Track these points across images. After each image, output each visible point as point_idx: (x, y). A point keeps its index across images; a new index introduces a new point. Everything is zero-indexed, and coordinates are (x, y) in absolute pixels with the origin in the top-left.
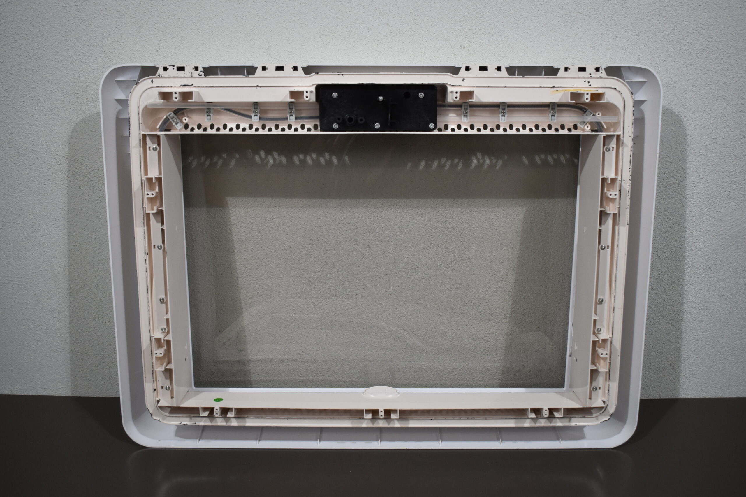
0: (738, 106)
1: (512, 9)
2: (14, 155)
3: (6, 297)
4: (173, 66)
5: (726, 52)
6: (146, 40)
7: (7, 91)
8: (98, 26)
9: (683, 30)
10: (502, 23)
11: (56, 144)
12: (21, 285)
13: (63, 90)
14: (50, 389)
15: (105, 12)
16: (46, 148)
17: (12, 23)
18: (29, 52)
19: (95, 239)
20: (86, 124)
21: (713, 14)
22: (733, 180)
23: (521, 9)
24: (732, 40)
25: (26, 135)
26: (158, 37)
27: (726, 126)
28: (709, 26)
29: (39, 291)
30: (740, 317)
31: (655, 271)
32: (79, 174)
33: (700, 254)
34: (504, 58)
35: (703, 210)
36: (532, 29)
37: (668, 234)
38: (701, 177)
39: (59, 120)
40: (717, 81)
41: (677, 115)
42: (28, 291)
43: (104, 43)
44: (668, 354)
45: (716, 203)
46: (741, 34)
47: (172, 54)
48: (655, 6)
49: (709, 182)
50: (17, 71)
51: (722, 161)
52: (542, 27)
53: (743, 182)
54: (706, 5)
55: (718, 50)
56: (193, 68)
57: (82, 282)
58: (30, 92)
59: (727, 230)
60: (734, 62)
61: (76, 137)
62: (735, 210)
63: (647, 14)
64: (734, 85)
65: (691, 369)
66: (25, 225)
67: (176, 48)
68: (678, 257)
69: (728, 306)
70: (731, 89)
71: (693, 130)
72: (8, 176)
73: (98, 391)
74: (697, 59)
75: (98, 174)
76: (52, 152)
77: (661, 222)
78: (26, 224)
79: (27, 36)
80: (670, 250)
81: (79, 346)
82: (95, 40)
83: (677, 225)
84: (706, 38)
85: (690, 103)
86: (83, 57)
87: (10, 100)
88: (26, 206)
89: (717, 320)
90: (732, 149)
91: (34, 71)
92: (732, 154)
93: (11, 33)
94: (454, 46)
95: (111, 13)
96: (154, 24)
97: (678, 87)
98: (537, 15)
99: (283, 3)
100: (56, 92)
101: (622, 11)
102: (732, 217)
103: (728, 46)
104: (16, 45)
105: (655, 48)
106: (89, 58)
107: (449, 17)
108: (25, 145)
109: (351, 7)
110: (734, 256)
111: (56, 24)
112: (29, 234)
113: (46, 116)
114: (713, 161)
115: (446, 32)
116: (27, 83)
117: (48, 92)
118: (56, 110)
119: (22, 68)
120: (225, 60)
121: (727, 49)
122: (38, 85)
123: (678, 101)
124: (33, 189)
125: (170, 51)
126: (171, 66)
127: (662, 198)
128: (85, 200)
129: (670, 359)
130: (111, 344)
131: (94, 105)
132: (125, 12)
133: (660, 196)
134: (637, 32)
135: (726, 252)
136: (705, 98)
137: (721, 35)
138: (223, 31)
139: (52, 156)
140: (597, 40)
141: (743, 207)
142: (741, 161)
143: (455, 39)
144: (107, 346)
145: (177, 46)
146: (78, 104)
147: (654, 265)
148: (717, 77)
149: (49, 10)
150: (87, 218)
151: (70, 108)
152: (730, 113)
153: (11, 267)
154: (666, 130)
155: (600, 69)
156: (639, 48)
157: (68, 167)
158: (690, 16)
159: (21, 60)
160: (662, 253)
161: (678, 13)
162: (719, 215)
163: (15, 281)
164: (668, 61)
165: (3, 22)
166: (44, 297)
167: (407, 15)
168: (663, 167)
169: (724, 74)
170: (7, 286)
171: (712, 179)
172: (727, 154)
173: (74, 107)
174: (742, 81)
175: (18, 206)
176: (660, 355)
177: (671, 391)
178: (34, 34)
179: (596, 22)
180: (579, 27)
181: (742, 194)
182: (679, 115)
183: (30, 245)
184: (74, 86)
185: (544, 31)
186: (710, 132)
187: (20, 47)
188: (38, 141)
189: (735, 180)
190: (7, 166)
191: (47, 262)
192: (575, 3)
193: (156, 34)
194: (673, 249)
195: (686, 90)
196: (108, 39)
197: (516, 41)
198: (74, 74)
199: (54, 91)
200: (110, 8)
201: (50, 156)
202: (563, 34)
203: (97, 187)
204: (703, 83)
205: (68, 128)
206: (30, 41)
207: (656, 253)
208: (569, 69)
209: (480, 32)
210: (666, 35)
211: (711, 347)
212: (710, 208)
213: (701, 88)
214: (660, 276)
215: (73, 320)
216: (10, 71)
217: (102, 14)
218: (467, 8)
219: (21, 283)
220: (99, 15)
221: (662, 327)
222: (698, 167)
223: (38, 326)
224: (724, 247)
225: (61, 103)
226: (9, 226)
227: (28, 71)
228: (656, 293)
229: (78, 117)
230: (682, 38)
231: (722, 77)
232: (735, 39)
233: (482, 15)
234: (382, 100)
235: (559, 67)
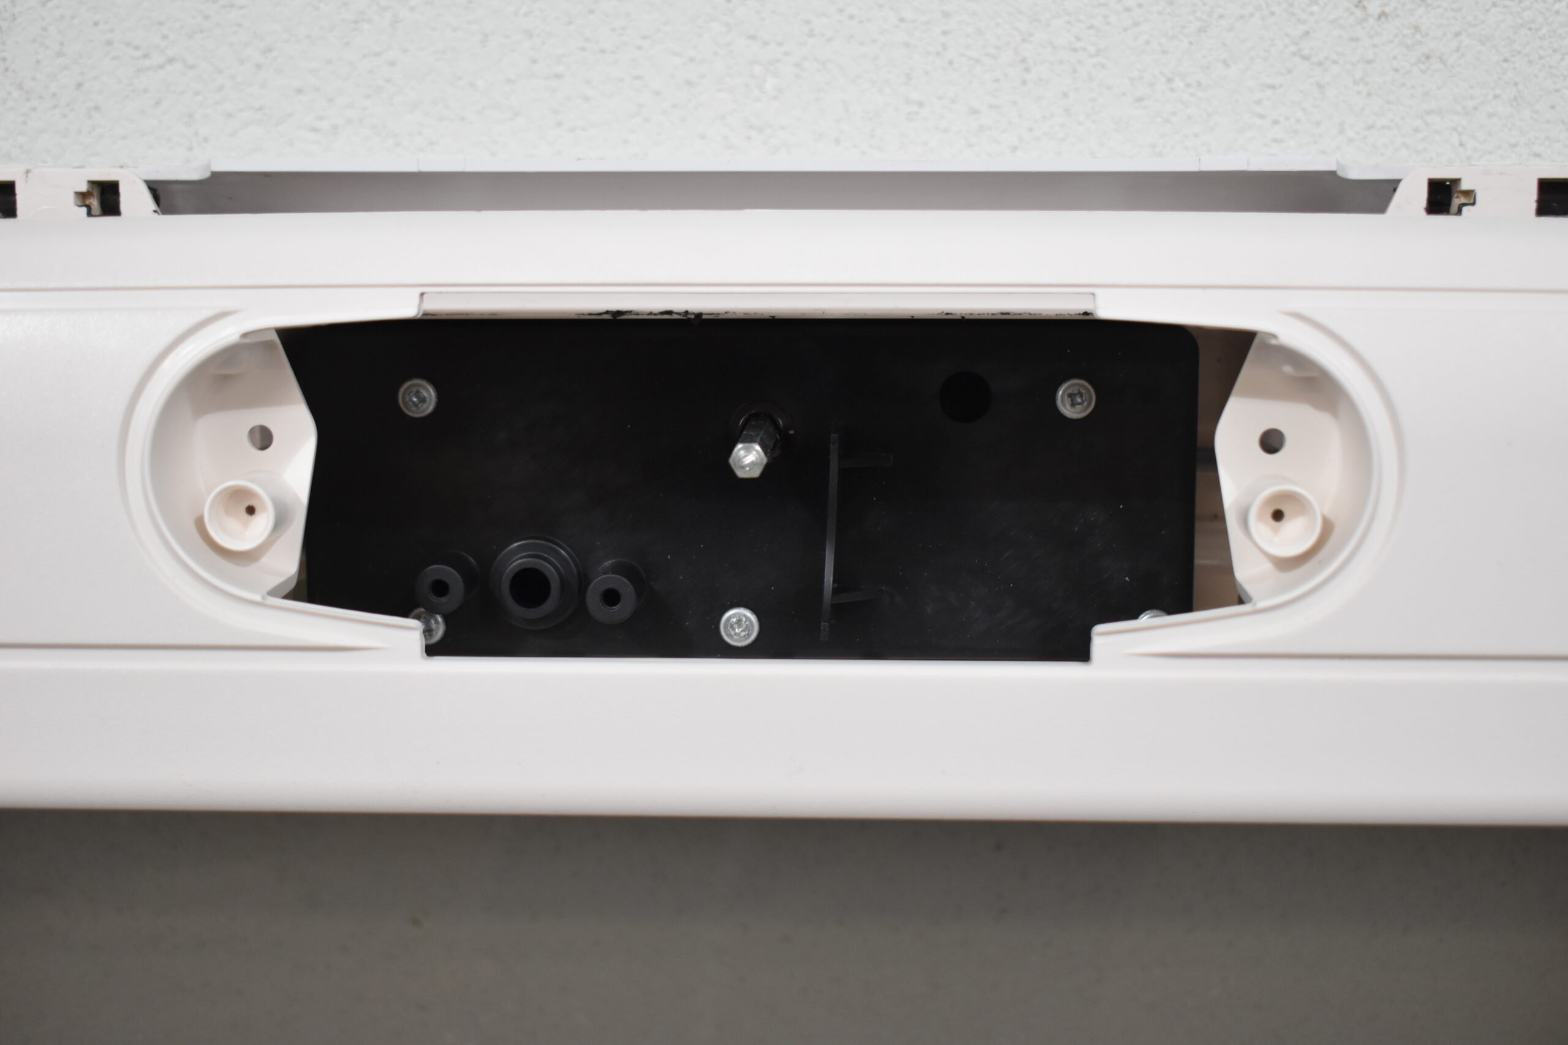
234: (756, 473)
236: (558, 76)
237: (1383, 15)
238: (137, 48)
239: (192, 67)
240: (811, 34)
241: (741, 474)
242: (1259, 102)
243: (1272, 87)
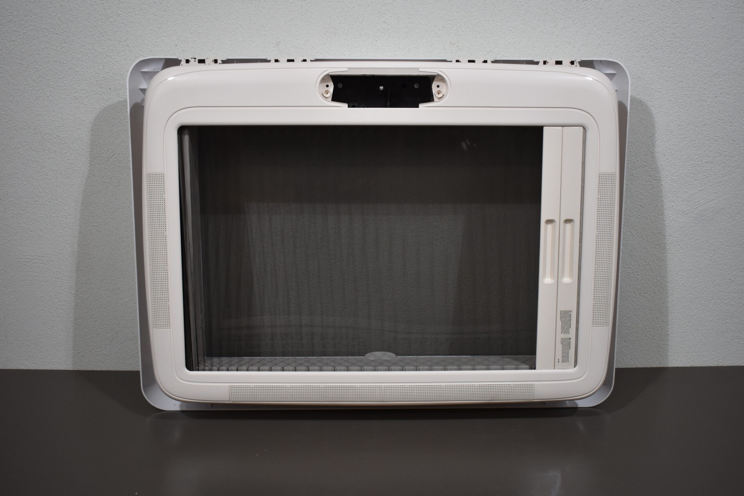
0: (701, 96)
1: (497, 9)
2: (40, 141)
3: (27, 275)
4: (195, 59)
5: (688, 47)
6: (166, 36)
7: (35, 81)
8: (122, 22)
9: (649, 28)
10: (488, 21)
11: (79, 130)
12: (41, 263)
13: (87, 80)
14: (65, 364)
15: (128, 10)
16: (70, 134)
17: (42, 19)
18: (58, 45)
19: (114, 219)
20: (109, 112)
21: (675, 13)
22: (698, 163)
23: (505, 9)
24: (693, 36)
25: (51, 121)
26: (177, 33)
27: (690, 114)
28: (673, 24)
29: (58, 269)
30: (708, 290)
31: (629, 247)
32: (101, 158)
33: (670, 231)
34: (490, 53)
35: (671, 190)
36: (514, 27)
37: (640, 213)
38: (668, 161)
39: (83, 108)
40: (681, 74)
41: (645, 104)
42: (47, 269)
43: (128, 38)
44: (643, 325)
45: (683, 184)
46: (701, 31)
47: (190, 48)
48: (624, 6)
49: (676, 165)
50: (45, 63)
51: (687, 146)
52: (524, 25)
53: (707, 165)
54: (669, 5)
55: (681, 46)
56: (213, 61)
57: (99, 260)
58: (57, 82)
59: (693, 209)
60: (695, 56)
61: (99, 124)
62: (700, 191)
63: (616, 14)
64: (696, 77)
65: (664, 340)
66: (47, 206)
67: (193, 43)
68: (649, 234)
69: (697, 279)
70: (694, 81)
71: (660, 118)
72: (34, 160)
73: (112, 365)
74: (662, 54)
75: (118, 159)
76: (76, 138)
77: (633, 201)
78: (49, 205)
79: (56, 30)
80: (642, 228)
81: (95, 321)
82: (119, 35)
83: (648, 204)
84: (670, 35)
85: (657, 93)
86: (107, 50)
87: (38, 89)
88: (49, 189)
89: (687, 293)
90: (696, 134)
91: (62, 62)
92: (696, 140)
93: (41, 28)
94: (445, 42)
95: (135, 11)
96: (174, 21)
97: (645, 79)
98: (519, 15)
99: (291, 3)
100: (81, 82)
101: (594, 11)
102: (697, 197)
103: (690, 42)
104: (45, 39)
105: (624, 44)
106: (113, 51)
107: (440, 17)
108: (51, 131)
109: (353, 7)
110: (701, 233)
111: (83, 20)
112: (51, 215)
113: (71, 105)
114: (679, 145)
115: (438, 29)
116: (54, 74)
117: (74, 82)
118: (81, 99)
119: (50, 60)
120: (238, 54)
121: (689, 45)
122: (64, 75)
123: (646, 91)
124: (56, 172)
125: (188, 45)
126: (193, 59)
127: (634, 179)
128: (105, 182)
129: (645, 330)
130: (126, 319)
131: (117, 94)
132: (148, 10)
133: (632, 178)
134: (608, 30)
135: (693, 229)
136: (670, 88)
137: (683, 32)
138: (237, 27)
139: (75, 142)
140: (572, 37)
141: (708, 188)
142: (704, 146)
143: (446, 36)
144: (122, 321)
145: (195, 41)
146: (101, 93)
147: (628, 242)
148: (681, 70)
149: (78, 7)
150: (106, 200)
151: (94, 97)
152: (693, 102)
153: (32, 246)
154: (636, 118)
155: (575, 62)
156: (610, 44)
157: (90, 151)
158: (655, 15)
159: (50, 53)
160: (634, 230)
161: (645, 13)
162: (686, 195)
163: (36, 260)
164: (636, 56)
165: (34, 18)
166: (63, 275)
167: (402, 14)
168: (634, 151)
169: (687, 67)
170: (28, 264)
171: (678, 162)
172: (691, 140)
173: (98, 97)
174: (703, 73)
175: (41, 189)
176: (636, 326)
177: (646, 360)
178: (62, 29)
179: (572, 21)
180: (556, 25)
181: (706, 176)
182: (647, 104)
183: (52, 225)
184: (99, 77)
185: (525, 29)
186: (676, 119)
187: (49, 41)
188: (63, 128)
189: (699, 163)
190: (33, 150)
191: (67, 242)
192: (552, 3)
193: (175, 30)
194: (644, 227)
195: (653, 81)
196: (131, 34)
197: (500, 37)
198: (98, 66)
199: (79, 82)
200: (134, 6)
201: (74, 141)
202: (542, 32)
203: (117, 171)
204: (668, 75)
205: (91, 115)
206: (58, 36)
207: (629, 230)
208: (548, 62)
209: (468, 30)
210: (634, 32)
211: (682, 318)
212: (677, 188)
213: (667, 79)
214: (633, 251)
215: (90, 296)
216: (38, 63)
217: (126, 12)
218: (457, 8)
219: (42, 262)
220: (123, 12)
221: (637, 299)
222: (665, 151)
223: (57, 303)
224: (691, 224)
225: (86, 93)
226: (32, 207)
227: (56, 63)
228: (630, 268)
229: (101, 106)
230: (648, 35)
231: (685, 69)
232: (696, 35)
233: (470, 14)
234: (382, 90)
235: (538, 61)
236: (350, 51)
237: (454, 44)
238: (296, 47)
239: (303, 49)
240: (383, 46)
242: (439, 55)
243: (440, 53)
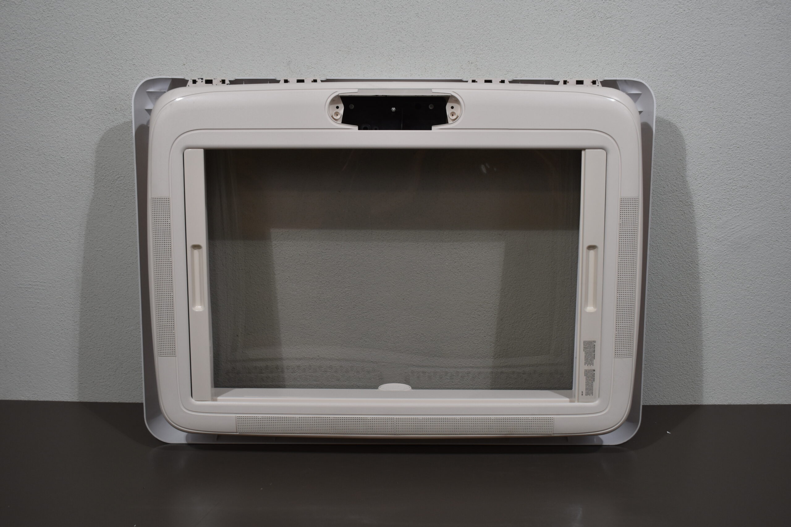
0: (733, 117)
1: (517, 27)
2: (43, 163)
3: (28, 301)
4: (202, 79)
5: (719, 66)
6: (174, 55)
7: (39, 101)
8: (129, 40)
9: (678, 46)
10: (508, 40)
11: (84, 151)
12: (43, 289)
13: (93, 100)
14: (67, 395)
15: (135, 28)
16: (75, 156)
17: (47, 37)
18: (62, 64)
19: (118, 244)
20: (114, 133)
21: (706, 30)
22: (732, 188)
23: (525, 27)
24: (725, 54)
25: (55, 143)
26: (185, 52)
27: (722, 136)
28: (702, 41)
29: (61, 295)
30: (745, 323)
31: (660, 276)
32: (106, 181)
33: (703, 260)
34: (510, 73)
35: (704, 216)
36: (535, 45)
37: (670, 240)
38: (700, 185)
39: (88, 129)
40: (712, 94)
41: (675, 125)
42: (50, 296)
43: (134, 57)
44: (676, 359)
45: (716, 210)
46: (733, 49)
47: (198, 68)
48: (651, 24)
49: (708, 190)
50: (49, 82)
51: (720, 170)
52: (545, 43)
53: (741, 189)
54: (698, 22)
55: (711, 64)
56: (220, 81)
57: (104, 287)
58: (61, 102)
59: (728, 236)
60: (727, 75)
61: (104, 145)
62: (735, 217)
63: (643, 31)
64: (728, 97)
65: (699, 375)
66: (50, 230)
67: (202, 62)
68: (681, 262)
69: (733, 311)
70: (726, 101)
71: (690, 140)
72: (36, 182)
73: (115, 397)
74: (692, 73)
75: (124, 181)
76: (81, 160)
77: (664, 228)
78: (52, 229)
79: (61, 49)
80: (674, 256)
81: (99, 350)
82: (125, 54)
83: (679, 231)
84: (700, 53)
85: (687, 114)
86: (113, 69)
87: (42, 109)
88: (52, 212)
89: (722, 325)
90: (730, 157)
91: (66, 82)
92: (729, 163)
93: (46, 46)
94: (463, 61)
95: (142, 29)
96: (182, 39)
97: (674, 99)
98: (540, 33)
99: (303, 21)
100: (86, 102)
101: (619, 29)
102: (732, 224)
103: (721, 60)
104: (50, 57)
105: (651, 62)
106: (119, 70)
107: (457, 35)
108: (54, 153)
109: (367, 25)
110: (737, 262)
111: (89, 38)
112: (54, 239)
113: (76, 125)
114: (711, 169)
115: (455, 48)
116: (58, 94)
117: (79, 102)
118: (85, 120)
119: (54, 79)
120: (248, 74)
121: (720, 63)
122: (69, 95)
123: (675, 112)
124: (60, 195)
125: (196, 65)
126: (200, 79)
127: (664, 205)
128: (110, 206)
129: (678, 364)
130: (131, 348)
131: (123, 115)
132: (155, 28)
133: (662, 203)
134: (634, 48)
135: (728, 258)
136: (701, 109)
137: (714, 50)
138: (247, 46)
139: (80, 164)
140: (596, 55)
141: (743, 214)
142: (738, 169)
143: (464, 55)
144: (126, 350)
145: (203, 60)
146: (107, 114)
147: (658, 271)
148: (712, 90)
149: (83, 26)
150: (111, 224)
151: (99, 117)
152: (726, 123)
153: (34, 272)
154: (665, 140)
155: (597, 82)
156: (636, 63)
157: (95, 174)
158: (683, 33)
159: (54, 72)
160: (665, 259)
161: (673, 30)
162: (720, 222)
163: (38, 286)
164: (665, 75)
165: (38, 36)
166: (65, 302)
167: (418, 32)
168: (663, 175)
169: (719, 87)
170: (29, 291)
171: (711, 186)
172: (724, 163)
173: (103, 117)
174: (736, 93)
175: (44, 212)
176: (668, 360)
177: (680, 397)
178: (67, 48)
179: (596, 39)
180: (579, 44)
181: (741, 201)
182: (677, 126)
183: (54, 250)
184: (104, 97)
185: (547, 47)
186: (708, 142)
187: (54, 60)
188: (67, 149)
190: (36, 172)
191: (70, 267)
192: (575, 21)
193: (183, 49)
194: (676, 255)
195: (682, 102)
196: (138, 53)
197: (521, 57)
198: (104, 85)
199: (84, 102)
200: (141, 24)
201: (78, 163)
202: (564, 50)
203: (122, 194)
204: (698, 95)
205: (97, 136)
206: (63, 55)
207: (660, 259)
208: (568, 82)
209: (486, 48)
210: (662, 50)
211: (718, 352)
212: (710, 215)
213: (697, 100)
214: (664, 281)
215: (93, 324)
216: (43, 83)
217: (133, 30)
218: (475, 26)
219: (44, 288)
220: (130, 30)
221: (669, 332)
222: (696, 175)
223: (59, 331)
224: (725, 253)
225: (91, 113)
226: (35, 231)
227: (60, 82)
228: (661, 299)
229: (106, 126)
230: (677, 53)
231: (716, 89)
232: (727, 54)
233: (489, 32)
235: (559, 81)
236: (364, 70)
237: (472, 63)
238: (308, 66)
239: (315, 69)
240: (398, 65)
241: (393, 111)
242: (456, 74)
243: (458, 72)
